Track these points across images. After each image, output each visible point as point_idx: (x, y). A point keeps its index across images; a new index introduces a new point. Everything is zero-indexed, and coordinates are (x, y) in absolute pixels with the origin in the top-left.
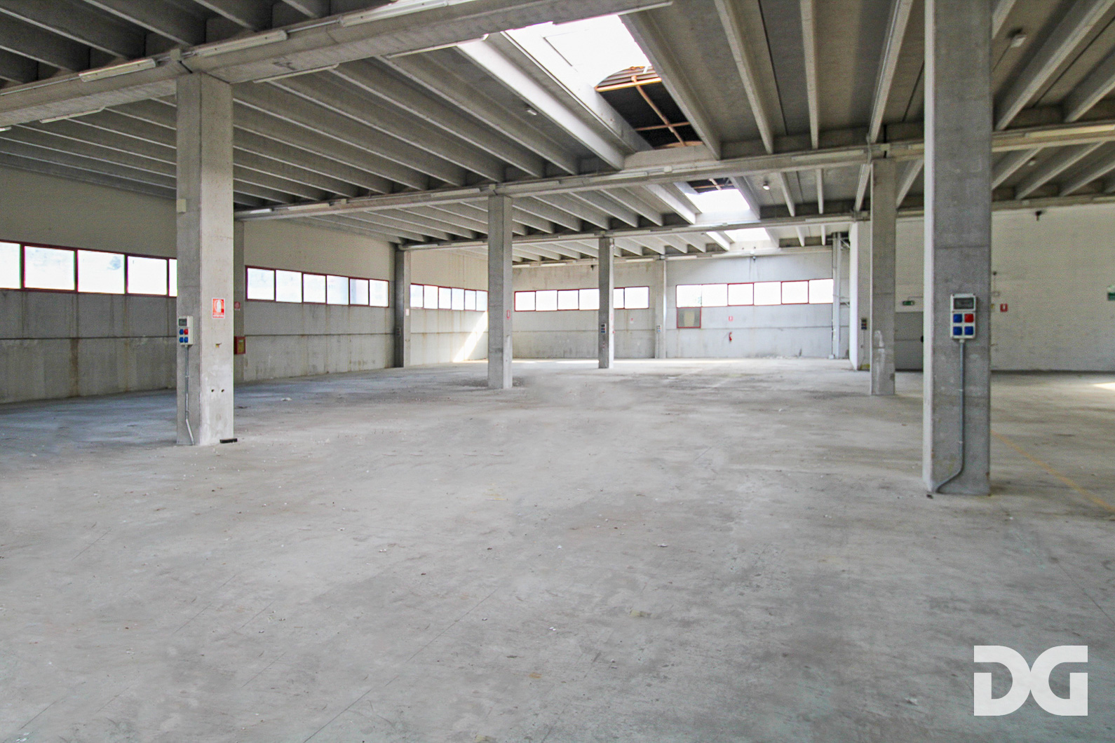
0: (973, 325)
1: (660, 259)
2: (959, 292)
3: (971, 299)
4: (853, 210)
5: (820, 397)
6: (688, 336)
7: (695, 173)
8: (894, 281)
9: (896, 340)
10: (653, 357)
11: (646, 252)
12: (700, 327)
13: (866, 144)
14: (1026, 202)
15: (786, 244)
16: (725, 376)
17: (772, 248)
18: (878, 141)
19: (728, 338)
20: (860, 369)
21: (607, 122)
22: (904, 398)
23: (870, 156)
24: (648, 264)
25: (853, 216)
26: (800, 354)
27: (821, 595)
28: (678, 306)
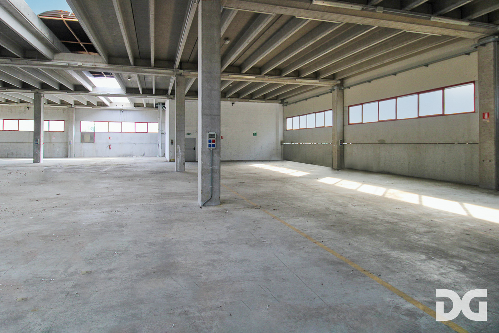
0: (215, 143)
1: (71, 107)
2: (210, 132)
3: (214, 134)
4: (167, 94)
5: (155, 173)
6: (86, 146)
7: (95, 68)
8: (185, 125)
9: (185, 149)
10: (67, 157)
11: (63, 103)
12: (94, 142)
13: (174, 68)
14: (229, 99)
15: (137, 105)
16: (109, 165)
17: (131, 107)
18: (178, 68)
19: (109, 147)
20: (170, 161)
21: (44, 34)
22: (189, 172)
23: (175, 73)
24: (64, 109)
25: (167, 97)
26: (144, 155)
27: (165, 249)
28: (81, 131)
